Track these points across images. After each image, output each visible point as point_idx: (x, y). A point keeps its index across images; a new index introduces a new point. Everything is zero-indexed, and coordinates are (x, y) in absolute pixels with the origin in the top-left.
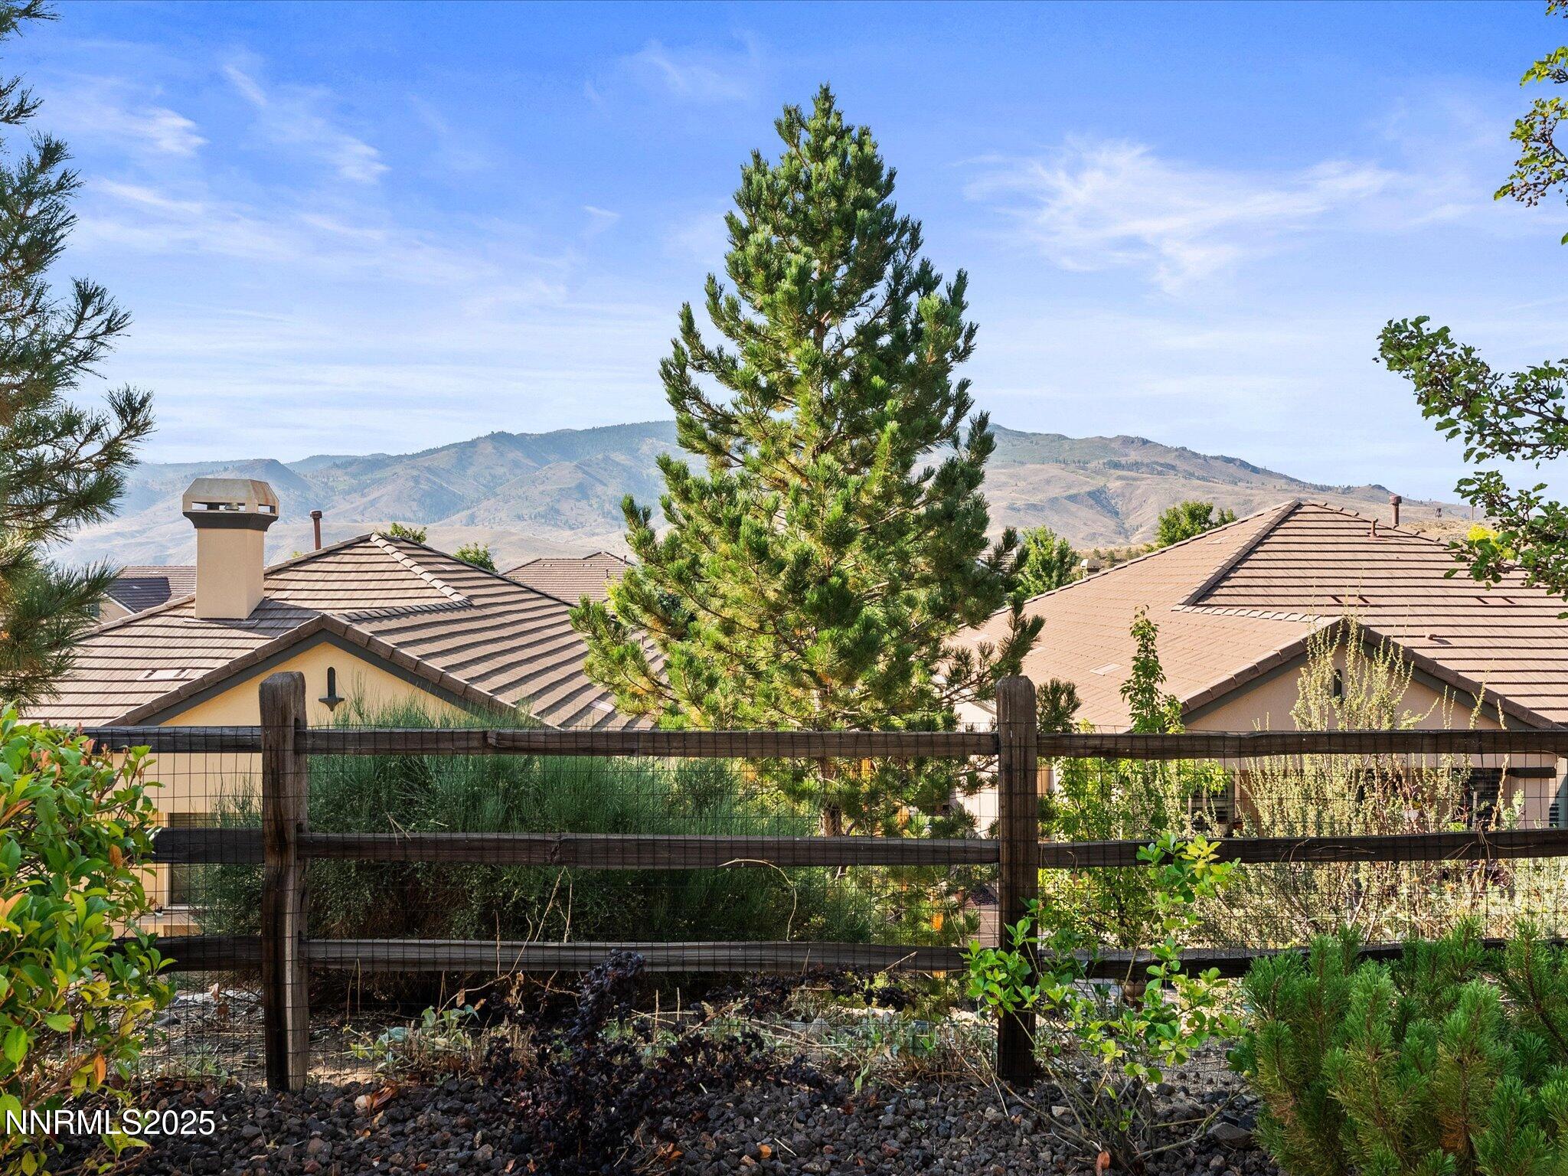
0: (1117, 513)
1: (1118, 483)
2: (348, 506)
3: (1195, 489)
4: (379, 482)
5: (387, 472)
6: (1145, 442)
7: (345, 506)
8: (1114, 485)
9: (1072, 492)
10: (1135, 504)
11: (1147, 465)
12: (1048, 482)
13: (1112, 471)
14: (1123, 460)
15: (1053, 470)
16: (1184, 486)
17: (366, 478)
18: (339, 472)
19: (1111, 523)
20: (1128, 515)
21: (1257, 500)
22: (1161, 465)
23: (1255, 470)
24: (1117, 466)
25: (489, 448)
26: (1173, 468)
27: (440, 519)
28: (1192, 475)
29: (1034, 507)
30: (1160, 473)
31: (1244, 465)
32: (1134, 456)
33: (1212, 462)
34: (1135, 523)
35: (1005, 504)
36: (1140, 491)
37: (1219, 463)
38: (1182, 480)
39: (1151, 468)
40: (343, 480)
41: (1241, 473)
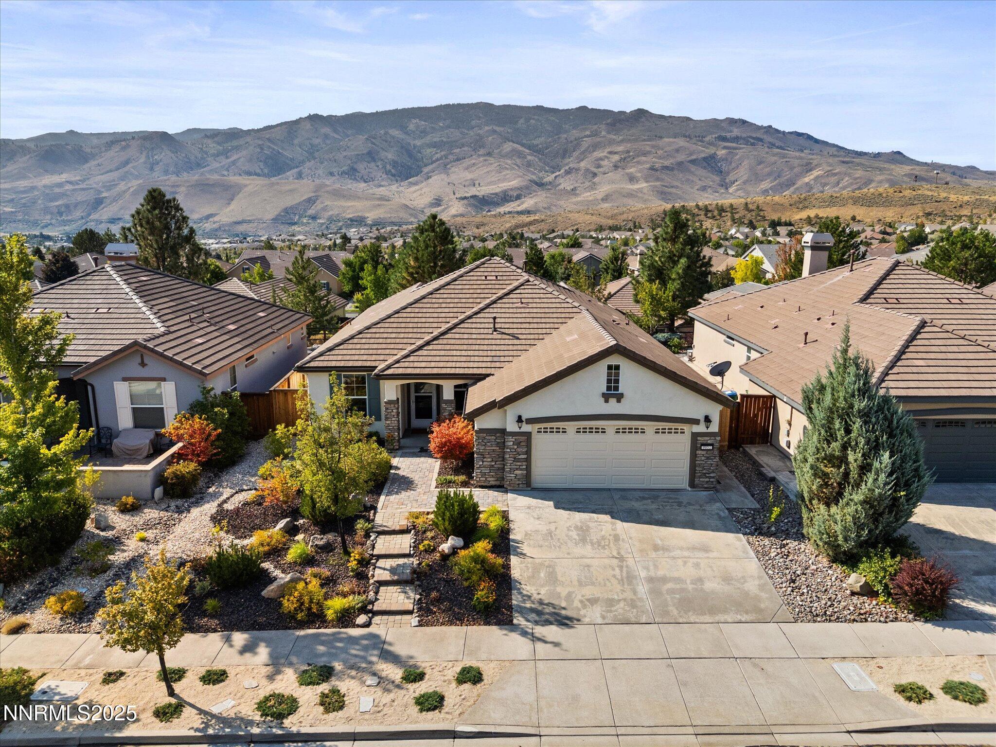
0: (721, 172)
1: (724, 152)
2: (218, 165)
3: (774, 155)
4: (237, 148)
5: (241, 142)
6: (744, 122)
7: (216, 165)
8: (721, 153)
9: (694, 157)
10: (733, 165)
11: (744, 139)
12: (677, 151)
13: (721, 143)
14: (728, 135)
15: (681, 142)
16: (767, 153)
17: (228, 145)
18: (209, 141)
19: (717, 179)
20: (728, 173)
21: (815, 162)
22: (753, 138)
23: (817, 141)
24: (724, 139)
25: (308, 125)
26: (761, 140)
27: (279, 174)
28: (774, 145)
29: (666, 168)
30: (753, 144)
31: (810, 137)
32: (736, 132)
33: (788, 136)
34: (732, 179)
35: (648, 166)
36: (738, 157)
37: (793, 136)
38: (767, 149)
39: (746, 140)
40: (212, 147)
41: (808, 143)
